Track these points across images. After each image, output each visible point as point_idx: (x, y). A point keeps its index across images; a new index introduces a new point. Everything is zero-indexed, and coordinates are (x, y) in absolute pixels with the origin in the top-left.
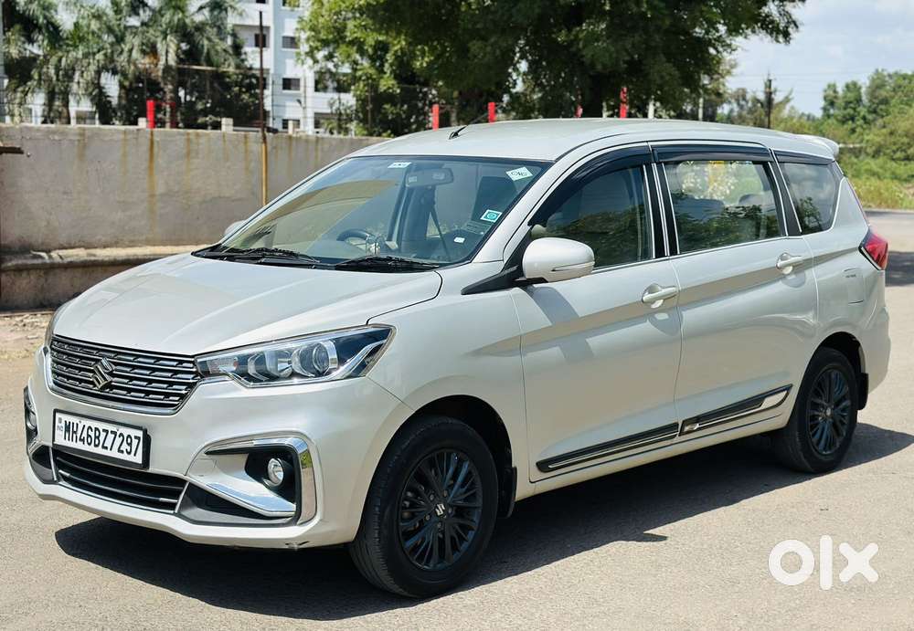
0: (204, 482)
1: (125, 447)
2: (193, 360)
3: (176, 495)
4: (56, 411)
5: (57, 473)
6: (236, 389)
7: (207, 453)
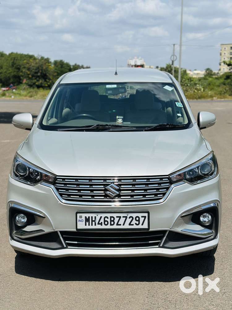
0: (179, 230)
1: (134, 222)
2: (168, 177)
3: (161, 238)
4: (77, 213)
5: (66, 243)
6: (188, 187)
7: (181, 217)
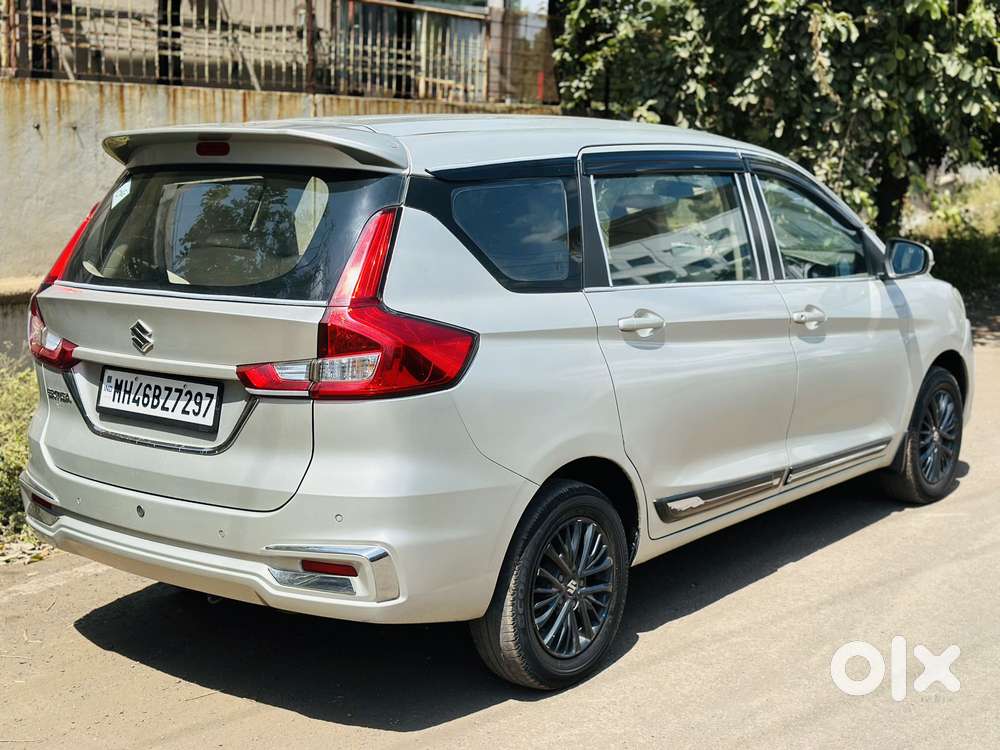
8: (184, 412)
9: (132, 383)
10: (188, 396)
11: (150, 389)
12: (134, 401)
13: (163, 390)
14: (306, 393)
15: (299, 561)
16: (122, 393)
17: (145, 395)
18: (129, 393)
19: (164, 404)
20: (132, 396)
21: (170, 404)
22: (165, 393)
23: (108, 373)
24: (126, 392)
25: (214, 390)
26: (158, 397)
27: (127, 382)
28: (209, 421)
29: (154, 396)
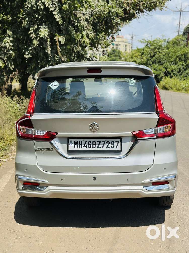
8: (107, 147)
9: (82, 142)
10: (108, 143)
11: (91, 142)
12: (84, 147)
13: (96, 142)
14: (156, 137)
15: (151, 183)
16: (78, 145)
17: (89, 145)
18: (82, 145)
19: (98, 146)
20: (83, 146)
21: (101, 146)
22: (97, 143)
23: (70, 140)
24: (80, 144)
25: (119, 140)
26: (95, 145)
27: (79, 142)
28: (119, 149)
29: (93, 145)
